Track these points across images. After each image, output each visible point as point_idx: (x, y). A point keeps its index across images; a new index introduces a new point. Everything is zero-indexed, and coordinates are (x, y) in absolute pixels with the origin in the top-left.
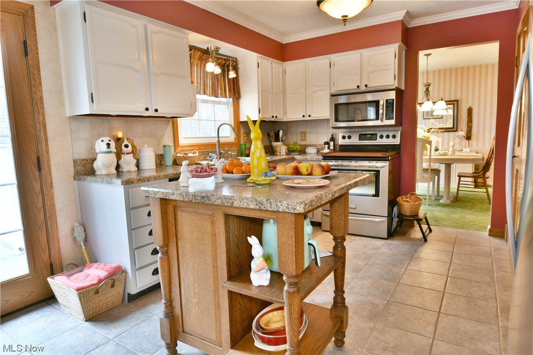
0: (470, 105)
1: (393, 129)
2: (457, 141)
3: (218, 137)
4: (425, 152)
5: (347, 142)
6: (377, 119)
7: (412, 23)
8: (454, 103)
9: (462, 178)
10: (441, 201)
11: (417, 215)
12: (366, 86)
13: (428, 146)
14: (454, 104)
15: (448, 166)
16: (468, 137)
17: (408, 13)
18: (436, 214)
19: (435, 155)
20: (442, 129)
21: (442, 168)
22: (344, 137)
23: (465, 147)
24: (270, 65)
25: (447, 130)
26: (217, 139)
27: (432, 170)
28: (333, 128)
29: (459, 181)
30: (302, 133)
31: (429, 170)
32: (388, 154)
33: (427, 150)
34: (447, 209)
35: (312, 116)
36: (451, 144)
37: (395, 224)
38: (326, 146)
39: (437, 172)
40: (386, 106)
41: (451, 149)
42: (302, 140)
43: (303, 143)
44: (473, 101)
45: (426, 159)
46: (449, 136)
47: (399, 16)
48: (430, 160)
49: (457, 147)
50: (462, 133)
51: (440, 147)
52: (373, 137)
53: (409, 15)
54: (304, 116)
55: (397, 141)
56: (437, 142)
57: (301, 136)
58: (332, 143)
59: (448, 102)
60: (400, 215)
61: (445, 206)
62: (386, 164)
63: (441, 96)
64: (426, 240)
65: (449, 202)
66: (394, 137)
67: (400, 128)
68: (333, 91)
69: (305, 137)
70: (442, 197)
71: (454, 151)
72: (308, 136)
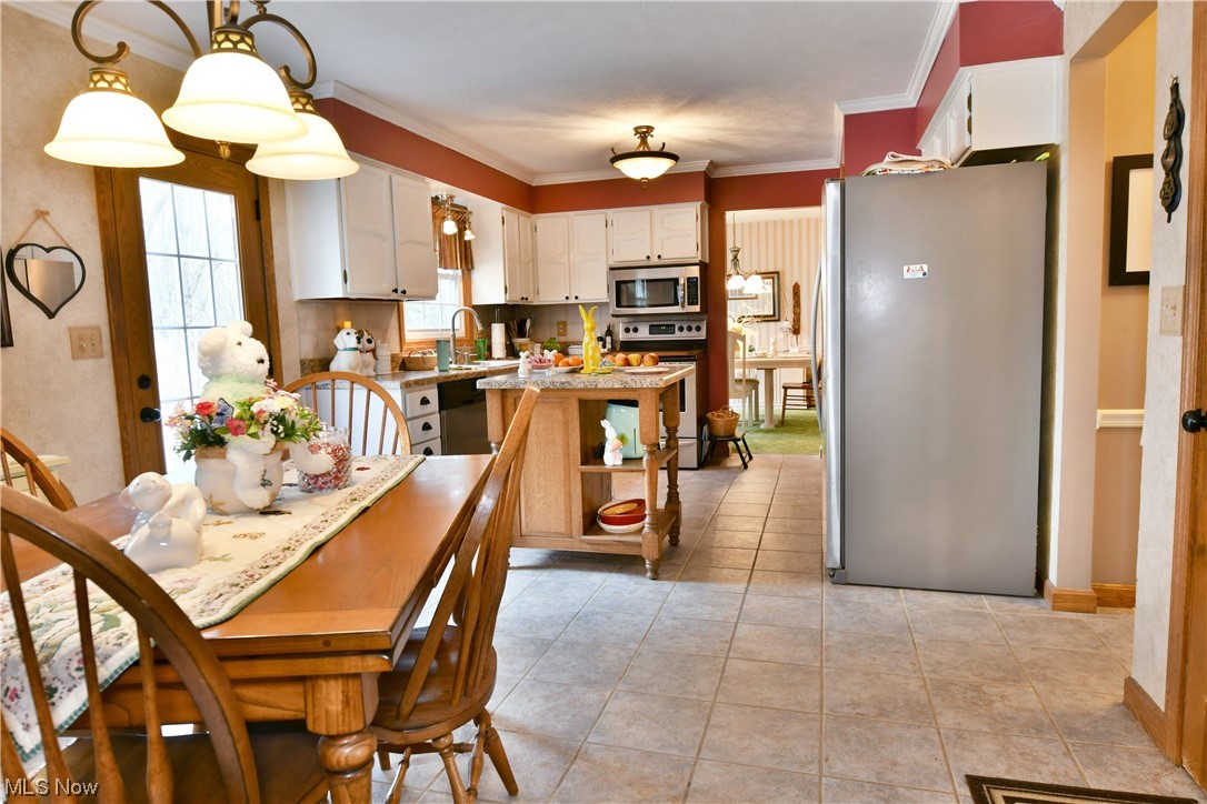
0: (795, 280)
1: (697, 317)
2: (781, 335)
3: (454, 330)
4: (736, 352)
5: (632, 336)
6: (676, 304)
7: (717, 172)
8: (774, 276)
9: (788, 390)
10: (762, 426)
11: (733, 435)
12: (659, 257)
13: (740, 343)
14: (773, 278)
15: (769, 372)
16: (796, 331)
17: (711, 163)
18: (756, 441)
19: (750, 357)
20: (759, 317)
21: (761, 376)
22: (627, 330)
23: (792, 345)
24: (517, 218)
25: (766, 319)
26: (451, 333)
27: (747, 381)
28: (613, 316)
29: (785, 395)
30: (560, 323)
31: (744, 381)
32: (695, 352)
33: (739, 350)
34: (771, 435)
35: (580, 298)
36: (772, 340)
37: (705, 450)
38: (601, 343)
39: (754, 383)
40: (688, 287)
41: (772, 348)
42: (560, 335)
43: (563, 339)
44: (800, 275)
45: (739, 363)
46: (768, 328)
47: (702, 165)
48: (744, 365)
49: (781, 347)
50: (787, 324)
51: (756, 346)
52: (670, 329)
53: (713, 165)
54: (567, 298)
55: (702, 335)
56: (752, 337)
57: (559, 329)
58: (608, 339)
59: (765, 275)
60: (712, 437)
61: (767, 431)
62: (692, 366)
63: (755, 268)
64: (746, 466)
65: (772, 427)
66: (698, 329)
67: (706, 316)
68: (612, 263)
69: (565, 328)
70: (763, 421)
71: (776, 352)
72: (569, 328)
